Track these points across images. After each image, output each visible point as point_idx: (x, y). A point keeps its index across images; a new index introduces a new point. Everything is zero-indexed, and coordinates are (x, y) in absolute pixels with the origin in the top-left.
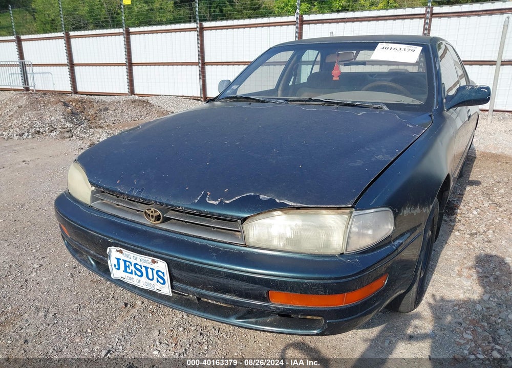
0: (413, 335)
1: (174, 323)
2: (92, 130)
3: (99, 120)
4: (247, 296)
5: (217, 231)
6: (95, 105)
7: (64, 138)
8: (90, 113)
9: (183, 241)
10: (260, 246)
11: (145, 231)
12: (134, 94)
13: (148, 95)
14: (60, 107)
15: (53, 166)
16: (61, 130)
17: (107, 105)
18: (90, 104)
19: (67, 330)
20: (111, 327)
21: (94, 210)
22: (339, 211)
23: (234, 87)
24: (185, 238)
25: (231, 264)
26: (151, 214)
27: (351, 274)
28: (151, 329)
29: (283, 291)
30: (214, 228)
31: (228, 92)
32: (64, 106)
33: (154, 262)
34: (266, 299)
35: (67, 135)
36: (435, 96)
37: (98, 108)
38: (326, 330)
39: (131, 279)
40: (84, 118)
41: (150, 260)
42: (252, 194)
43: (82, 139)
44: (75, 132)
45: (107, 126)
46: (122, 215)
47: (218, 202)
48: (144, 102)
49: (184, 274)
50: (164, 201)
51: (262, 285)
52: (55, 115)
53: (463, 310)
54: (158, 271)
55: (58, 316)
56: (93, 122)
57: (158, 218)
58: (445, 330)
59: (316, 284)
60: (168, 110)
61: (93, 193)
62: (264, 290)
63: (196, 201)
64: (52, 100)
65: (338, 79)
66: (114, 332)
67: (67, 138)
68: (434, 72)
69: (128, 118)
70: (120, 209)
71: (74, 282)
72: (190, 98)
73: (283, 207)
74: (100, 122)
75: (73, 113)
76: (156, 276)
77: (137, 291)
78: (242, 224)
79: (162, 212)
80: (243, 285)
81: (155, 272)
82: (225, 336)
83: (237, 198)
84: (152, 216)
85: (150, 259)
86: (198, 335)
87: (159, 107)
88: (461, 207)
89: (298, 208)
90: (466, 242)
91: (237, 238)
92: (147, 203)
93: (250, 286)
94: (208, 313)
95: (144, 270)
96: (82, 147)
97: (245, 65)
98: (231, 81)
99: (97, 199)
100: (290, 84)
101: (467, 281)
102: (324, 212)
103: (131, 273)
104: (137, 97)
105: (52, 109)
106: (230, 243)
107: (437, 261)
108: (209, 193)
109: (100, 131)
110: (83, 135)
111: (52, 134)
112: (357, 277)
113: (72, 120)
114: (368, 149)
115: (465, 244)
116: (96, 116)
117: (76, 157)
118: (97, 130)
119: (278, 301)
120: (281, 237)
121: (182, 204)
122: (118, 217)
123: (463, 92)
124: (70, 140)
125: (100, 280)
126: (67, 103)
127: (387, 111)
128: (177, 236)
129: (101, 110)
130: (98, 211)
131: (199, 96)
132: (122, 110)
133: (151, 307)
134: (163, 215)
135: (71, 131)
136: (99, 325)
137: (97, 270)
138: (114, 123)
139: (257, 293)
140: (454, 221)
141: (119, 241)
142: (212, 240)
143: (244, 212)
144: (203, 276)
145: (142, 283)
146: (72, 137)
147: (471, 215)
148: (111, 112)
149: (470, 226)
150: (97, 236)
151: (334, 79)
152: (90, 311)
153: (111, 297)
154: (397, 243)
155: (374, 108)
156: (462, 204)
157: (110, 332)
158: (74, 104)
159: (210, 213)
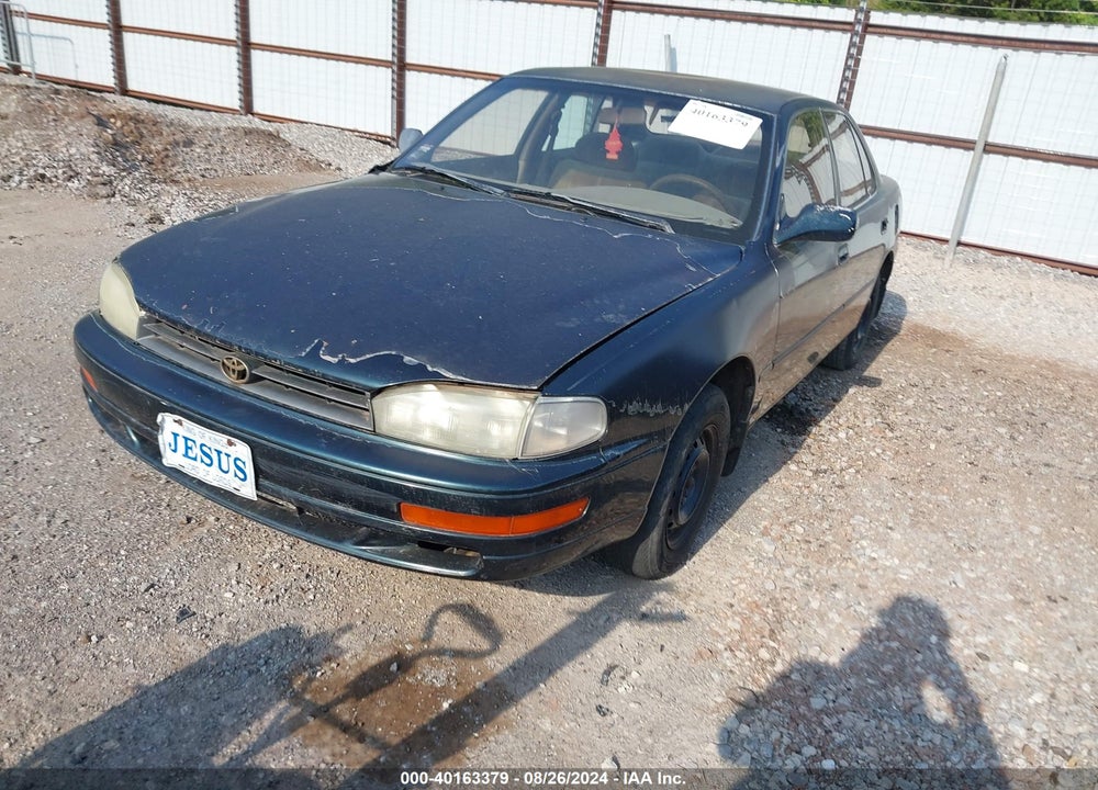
0: (649, 612)
1: (267, 556)
2: (157, 187)
3: (173, 166)
4: (369, 508)
5: (334, 407)
6: (166, 131)
7: (96, 196)
8: (153, 147)
9: (280, 415)
10: (397, 435)
11: (220, 394)
12: (252, 114)
13: (282, 120)
14: (89, 126)
15: (71, 254)
16: (89, 177)
17: (190, 133)
18: (155, 128)
19: (86, 547)
20: (160, 551)
21: (142, 350)
22: (522, 394)
23: (425, 148)
24: (283, 412)
25: (347, 457)
26: (232, 367)
27: (521, 489)
28: (226, 561)
29: (421, 504)
30: (330, 400)
31: (413, 155)
32: (98, 125)
33: (230, 443)
34: (397, 516)
35: (103, 191)
36: (760, 217)
37: (171, 139)
38: (482, 571)
39: (194, 468)
40: (140, 157)
41: (226, 441)
42: (394, 353)
43: (134, 203)
44: (120, 188)
45: (189, 180)
46: (187, 363)
47: (336, 360)
48: (270, 137)
49: (276, 467)
50: (254, 348)
51: (390, 493)
52: (78, 143)
53: (743, 586)
54: (236, 459)
55: (71, 524)
56: (160, 169)
57: (242, 374)
58: (702, 611)
59: (468, 498)
60: (321, 159)
61: (142, 321)
62: (393, 501)
63: (304, 354)
64: (73, 108)
65: (615, 157)
66: (164, 558)
67: (102, 197)
68: (769, 171)
69: (236, 167)
70: (185, 354)
71: (101, 474)
72: (370, 136)
73: (436, 379)
74: (175, 169)
75: (116, 144)
76: (233, 467)
77: (203, 490)
78: (371, 399)
79: (249, 366)
80: (363, 491)
81: (231, 460)
82: (346, 584)
83: (368, 356)
84: (234, 371)
85: (224, 438)
86: (303, 578)
87: (302, 149)
88: (822, 423)
89: (462, 384)
90: (800, 484)
91: (362, 420)
92: (227, 347)
93: (373, 493)
94: (311, 533)
95: (214, 456)
96: (134, 221)
97: (487, 80)
98: (424, 133)
99: (148, 332)
100: (544, 148)
101: (769, 544)
102: (498, 392)
103: (195, 459)
104: (257, 123)
105: (72, 128)
106: (351, 427)
107: (738, 508)
108: (325, 344)
109: (174, 189)
110: (137, 196)
111: (70, 184)
112: (531, 495)
113: (115, 158)
114: (597, 302)
115: (798, 487)
116: (167, 156)
117: (118, 254)
118: (168, 188)
119: (414, 522)
120: (433, 427)
121: (282, 356)
122: (181, 366)
123: (810, 216)
124: (109, 203)
125: (148, 476)
126: (104, 119)
127: (669, 236)
128: (290, 415)
129: (178, 144)
130: (149, 352)
131: (390, 135)
132: (224, 148)
133: (231, 527)
134: (250, 370)
135: (111, 182)
136: (140, 546)
137: (141, 452)
138: (203, 176)
139: (383, 505)
140: (798, 446)
141: (178, 405)
142: (324, 419)
143: (375, 379)
144: (303, 472)
145: (212, 476)
146: (113, 196)
147: (833, 439)
148: (198, 150)
149: (821, 458)
150: (143, 394)
151: (609, 156)
152: (126, 523)
153: (164, 504)
154: (609, 453)
155: (650, 227)
156: (827, 418)
157: (158, 558)
158: (119, 124)
159: (324, 376)
